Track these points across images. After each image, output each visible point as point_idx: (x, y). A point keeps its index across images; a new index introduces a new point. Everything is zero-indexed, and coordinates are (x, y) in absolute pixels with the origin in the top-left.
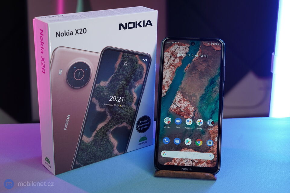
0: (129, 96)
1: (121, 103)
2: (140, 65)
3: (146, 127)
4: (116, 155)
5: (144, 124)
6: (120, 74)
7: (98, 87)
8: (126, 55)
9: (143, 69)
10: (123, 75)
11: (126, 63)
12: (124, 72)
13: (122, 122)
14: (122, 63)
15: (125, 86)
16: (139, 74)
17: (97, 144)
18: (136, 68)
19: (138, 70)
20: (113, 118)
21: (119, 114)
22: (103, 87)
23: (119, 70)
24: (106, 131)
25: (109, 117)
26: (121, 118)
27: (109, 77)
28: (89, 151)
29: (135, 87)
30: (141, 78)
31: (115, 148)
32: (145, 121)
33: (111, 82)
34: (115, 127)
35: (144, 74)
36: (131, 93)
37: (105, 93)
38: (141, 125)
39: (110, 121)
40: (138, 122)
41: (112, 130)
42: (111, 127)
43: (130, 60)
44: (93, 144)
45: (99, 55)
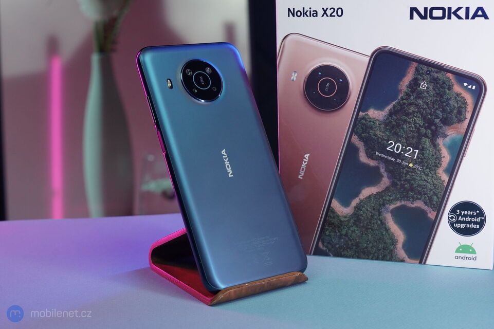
0: (431, 151)
1: (412, 160)
2: (458, 95)
3: (472, 226)
4: (403, 261)
5: (468, 219)
6: (411, 104)
7: (363, 118)
8: (425, 68)
9: (465, 103)
10: (417, 105)
11: (424, 85)
12: (420, 102)
13: (414, 199)
14: (415, 83)
15: (423, 130)
16: (455, 111)
17: (362, 225)
18: (449, 99)
19: (452, 102)
20: (394, 184)
21: (408, 181)
22: (374, 121)
23: (407, 94)
24: (380, 205)
25: (385, 182)
26: (412, 189)
27: (388, 104)
28: (344, 232)
29: (445, 136)
30: (460, 121)
31: (400, 245)
32: (470, 213)
33: (391, 114)
34: (398, 204)
35: (469, 116)
36: (435, 146)
37: (379, 133)
38: (460, 218)
39: (387, 189)
40: (453, 210)
41: (392, 207)
42: (390, 202)
43: (435, 80)
44: (352, 221)
45: (367, 59)
